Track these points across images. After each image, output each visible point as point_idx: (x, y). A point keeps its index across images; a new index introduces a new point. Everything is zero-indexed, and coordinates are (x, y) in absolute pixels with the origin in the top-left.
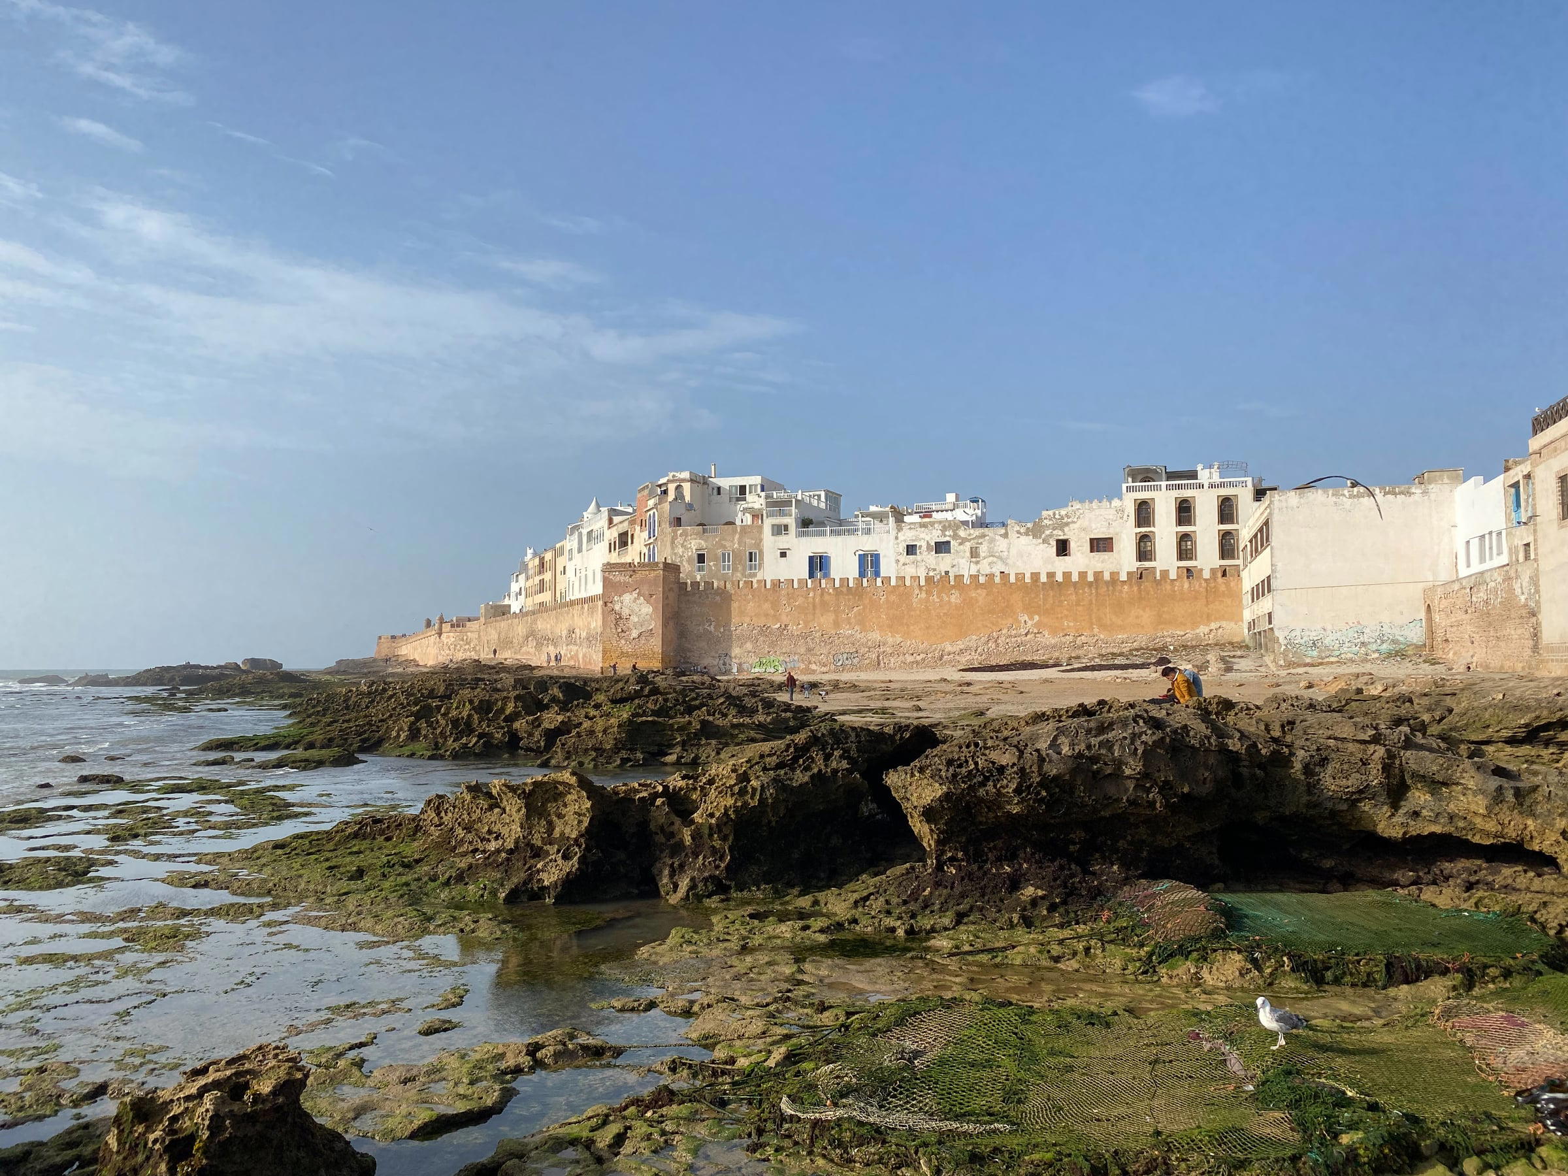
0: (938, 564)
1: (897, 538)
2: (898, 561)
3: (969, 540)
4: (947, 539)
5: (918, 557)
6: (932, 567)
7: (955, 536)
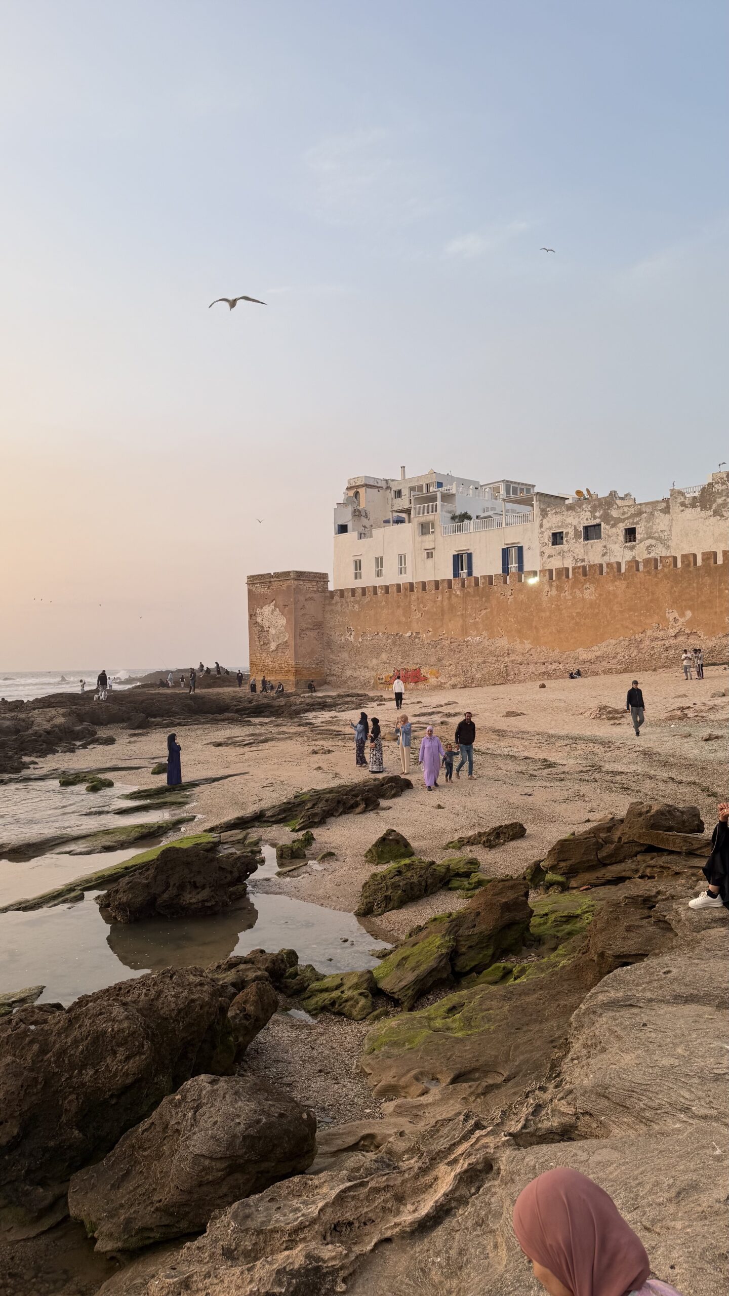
0: (586, 553)
1: (541, 526)
2: (542, 553)
3: (623, 521)
4: (598, 521)
5: (565, 547)
6: (580, 557)
7: (606, 518)
